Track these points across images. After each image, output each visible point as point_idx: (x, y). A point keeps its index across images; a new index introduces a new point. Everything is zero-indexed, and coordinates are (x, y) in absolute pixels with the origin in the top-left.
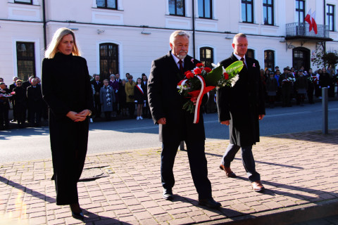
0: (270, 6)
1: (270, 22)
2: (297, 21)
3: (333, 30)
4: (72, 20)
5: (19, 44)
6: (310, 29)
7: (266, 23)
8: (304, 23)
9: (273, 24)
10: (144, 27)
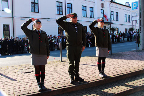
0: (92, 11)
1: (92, 17)
2: (101, 16)
3: (113, 20)
4: (23, 16)
5: (4, 25)
6: (106, 19)
7: (91, 17)
8: (104, 17)
9: (93, 18)
10: (48, 19)
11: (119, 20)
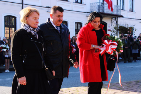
1: (79, 1)
3: (123, 9)
8: (103, 4)
9: (81, 3)
11: (134, 10)
